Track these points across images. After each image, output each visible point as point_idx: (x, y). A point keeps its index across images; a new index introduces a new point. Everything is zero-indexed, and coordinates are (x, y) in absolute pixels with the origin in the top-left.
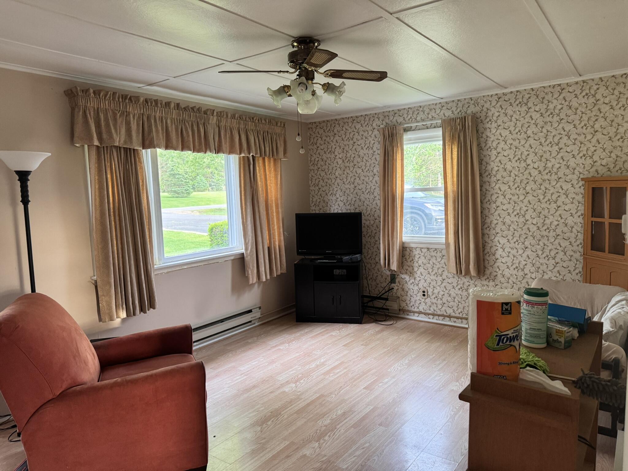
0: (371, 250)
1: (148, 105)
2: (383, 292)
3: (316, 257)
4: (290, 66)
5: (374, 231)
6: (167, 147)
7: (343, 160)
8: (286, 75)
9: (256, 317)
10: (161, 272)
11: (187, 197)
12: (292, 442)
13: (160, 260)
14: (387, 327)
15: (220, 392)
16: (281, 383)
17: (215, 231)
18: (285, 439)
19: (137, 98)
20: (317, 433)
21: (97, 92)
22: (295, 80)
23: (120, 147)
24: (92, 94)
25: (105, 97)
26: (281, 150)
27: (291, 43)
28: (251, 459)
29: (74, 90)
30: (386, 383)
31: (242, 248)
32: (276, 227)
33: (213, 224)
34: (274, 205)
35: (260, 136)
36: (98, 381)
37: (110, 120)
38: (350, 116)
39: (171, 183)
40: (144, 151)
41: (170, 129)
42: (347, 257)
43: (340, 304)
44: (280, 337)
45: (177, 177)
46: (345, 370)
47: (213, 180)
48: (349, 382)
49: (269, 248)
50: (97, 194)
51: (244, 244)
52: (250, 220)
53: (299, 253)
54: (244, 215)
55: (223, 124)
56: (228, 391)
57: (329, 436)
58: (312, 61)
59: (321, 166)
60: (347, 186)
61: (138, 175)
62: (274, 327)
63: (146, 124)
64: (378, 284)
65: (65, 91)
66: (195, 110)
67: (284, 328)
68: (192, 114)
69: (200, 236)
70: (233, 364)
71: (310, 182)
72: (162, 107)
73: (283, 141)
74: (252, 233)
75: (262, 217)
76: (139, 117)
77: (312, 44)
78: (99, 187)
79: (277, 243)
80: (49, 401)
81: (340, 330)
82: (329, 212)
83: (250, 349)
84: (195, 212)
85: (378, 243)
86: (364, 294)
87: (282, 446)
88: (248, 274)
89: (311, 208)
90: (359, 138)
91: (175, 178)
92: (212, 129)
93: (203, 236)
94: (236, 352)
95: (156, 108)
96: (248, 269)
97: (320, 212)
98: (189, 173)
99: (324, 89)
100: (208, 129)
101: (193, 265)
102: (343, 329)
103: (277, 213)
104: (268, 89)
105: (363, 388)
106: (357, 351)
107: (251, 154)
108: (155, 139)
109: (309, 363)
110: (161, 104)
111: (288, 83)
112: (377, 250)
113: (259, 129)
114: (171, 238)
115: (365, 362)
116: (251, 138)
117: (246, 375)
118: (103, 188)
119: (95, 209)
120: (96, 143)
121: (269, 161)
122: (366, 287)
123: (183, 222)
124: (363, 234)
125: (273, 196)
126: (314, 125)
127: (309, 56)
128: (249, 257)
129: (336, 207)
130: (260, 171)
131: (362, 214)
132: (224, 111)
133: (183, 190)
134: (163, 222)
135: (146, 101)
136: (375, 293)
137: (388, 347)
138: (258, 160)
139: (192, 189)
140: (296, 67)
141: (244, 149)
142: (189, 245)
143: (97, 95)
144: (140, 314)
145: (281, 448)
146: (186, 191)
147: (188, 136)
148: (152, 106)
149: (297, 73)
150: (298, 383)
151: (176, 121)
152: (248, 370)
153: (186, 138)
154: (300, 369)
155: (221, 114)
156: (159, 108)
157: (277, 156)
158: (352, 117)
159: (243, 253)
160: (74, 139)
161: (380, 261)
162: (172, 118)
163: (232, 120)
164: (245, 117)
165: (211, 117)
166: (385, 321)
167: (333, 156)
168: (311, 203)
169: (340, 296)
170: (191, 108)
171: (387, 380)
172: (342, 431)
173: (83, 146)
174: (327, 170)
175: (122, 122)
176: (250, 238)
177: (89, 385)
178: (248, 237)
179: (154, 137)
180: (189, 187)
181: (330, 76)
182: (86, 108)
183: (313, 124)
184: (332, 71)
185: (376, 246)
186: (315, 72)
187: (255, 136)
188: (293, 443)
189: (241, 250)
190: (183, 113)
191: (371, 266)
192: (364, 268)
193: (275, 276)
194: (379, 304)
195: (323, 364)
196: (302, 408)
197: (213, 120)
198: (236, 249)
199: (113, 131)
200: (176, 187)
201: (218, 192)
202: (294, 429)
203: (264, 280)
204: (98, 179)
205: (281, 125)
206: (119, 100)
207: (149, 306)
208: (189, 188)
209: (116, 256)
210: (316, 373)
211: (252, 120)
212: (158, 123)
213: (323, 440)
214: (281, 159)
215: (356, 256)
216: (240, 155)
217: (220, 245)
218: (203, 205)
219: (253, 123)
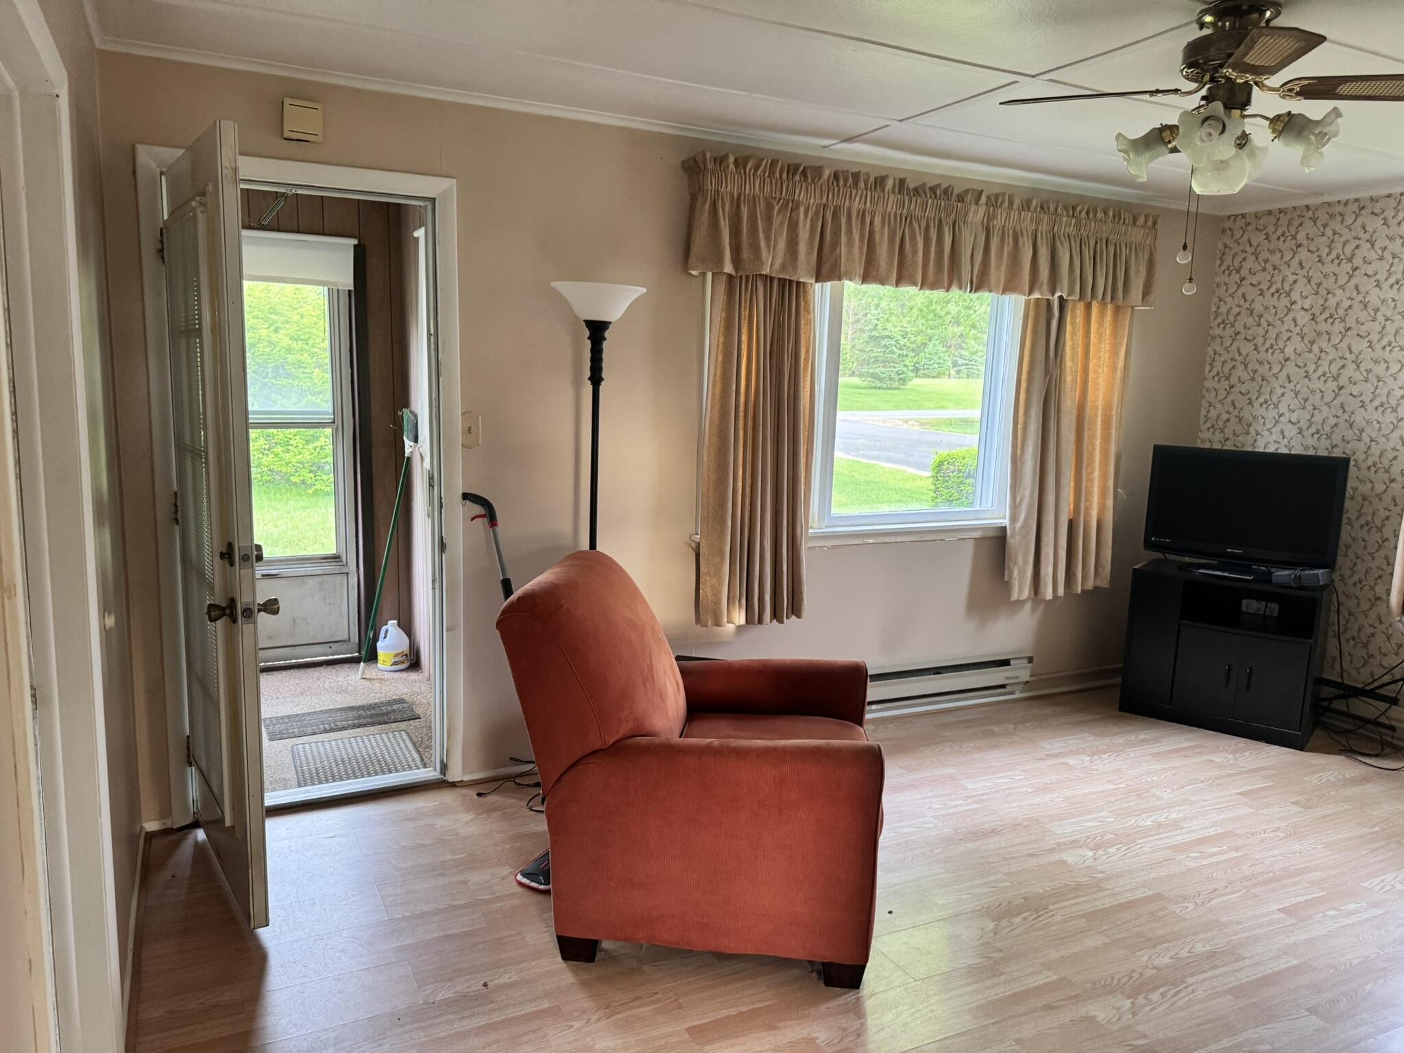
0: (1363, 561)
1: (838, 186)
2: (1387, 679)
3: (1197, 561)
4: (1184, 76)
5: (1384, 514)
6: (865, 279)
7: (1313, 314)
8: (1171, 98)
9: (1017, 678)
10: (821, 543)
11: (898, 389)
12: (1065, 978)
13: (821, 518)
14: (1379, 774)
15: (915, 821)
16: (1059, 841)
17: (948, 469)
18: (1048, 967)
19: (818, 170)
20: (1131, 978)
21: (740, 163)
22: (1193, 110)
23: (771, 278)
24: (732, 166)
25: (756, 170)
26: (1137, 284)
27: (1195, 18)
28: (964, 985)
29: (699, 159)
30: (1351, 913)
31: (1002, 515)
32: (1096, 474)
33: (944, 453)
34: (1099, 419)
35: (1086, 252)
36: (680, 737)
37: (759, 221)
38: (1352, 196)
39: (869, 357)
40: (818, 286)
41: (877, 237)
42: (1287, 572)
43: (1248, 689)
44: (1070, 737)
45: (884, 343)
46: (1234, 854)
47: (963, 352)
48: (1239, 883)
49: (1072, 524)
50: (719, 372)
51: (1010, 506)
52: (1033, 452)
53: (1148, 545)
54: (1019, 439)
55: (997, 223)
56: (933, 825)
57: (1163, 995)
58: (1248, 60)
59: (1245, 327)
60: (1316, 385)
61: (800, 338)
62: (1058, 709)
63: (829, 226)
64: (1371, 656)
65: (683, 162)
66: (938, 193)
67: (1084, 717)
68: (930, 201)
69: (914, 478)
70: (951, 770)
71: (1208, 368)
72: (866, 189)
73: (1145, 262)
74: (1033, 483)
75: (1064, 447)
76: (816, 214)
77: (1255, 16)
78: (724, 358)
79: (1094, 514)
80: (594, 752)
81: (1238, 755)
82: (1250, 449)
83: (994, 747)
84: (911, 423)
85: (1390, 545)
86: (1325, 676)
87: (1040, 980)
88: (1011, 577)
89: (1200, 434)
90: (1373, 255)
91: (878, 345)
92: (971, 235)
93: (921, 478)
94: (961, 747)
95: (854, 191)
96: (1011, 565)
97: (1225, 448)
98: (910, 335)
99: (1274, 131)
100: (960, 235)
101: (887, 539)
102: (1247, 754)
103: (1106, 438)
104: (1119, 136)
105: (1279, 910)
106: (1276, 816)
107: (1058, 294)
108: (843, 260)
109: (1139, 813)
110: (866, 183)
111: (1173, 120)
112: (1384, 566)
113: (1085, 234)
114: (852, 476)
115: (1296, 847)
116: (1061, 255)
117: (977, 802)
118: (730, 363)
119: (713, 401)
120: (728, 268)
121: (1102, 313)
122: (1334, 659)
123: (883, 443)
124: (1345, 516)
125: (1101, 397)
126: (1241, 222)
127: (1242, 47)
128: (1018, 538)
129: (1274, 437)
130: (1073, 334)
131: (1352, 463)
132: (1004, 194)
133: (892, 374)
134: (837, 440)
135: (836, 176)
136: (1358, 678)
137: (1374, 826)
138: (1074, 309)
139: (912, 371)
140: (1203, 76)
141: (1040, 281)
142: (888, 495)
143: (741, 167)
144: (771, 622)
145: (1036, 984)
146: (900, 374)
147: (915, 253)
148: (845, 186)
149: (1204, 92)
150: (1101, 852)
151: (892, 218)
152: (983, 792)
153: (910, 256)
154: (1113, 822)
155: (997, 199)
156: (860, 192)
157: (1124, 298)
158: (1357, 200)
159: (1005, 527)
160: (690, 260)
161: (1389, 595)
162: (885, 212)
163: (1023, 213)
164: (1055, 204)
165: (973, 207)
166: (1377, 756)
167: (1285, 301)
168: (1202, 423)
169: (1251, 669)
170: (930, 188)
171: (1353, 906)
172: (1200, 994)
173: (704, 274)
174: (1260, 341)
175: (782, 224)
176: (1027, 493)
177: (663, 738)
178: (1022, 489)
179: (843, 256)
180: (905, 366)
181: (1298, 94)
182: (718, 197)
183: (1238, 219)
184: (1306, 82)
185: (1382, 553)
186: (1255, 88)
187: (1074, 251)
188: (1064, 982)
189: (1001, 518)
190: (910, 201)
191: (1358, 604)
192: (1334, 608)
193: (1079, 591)
194: (1367, 708)
195: (1175, 825)
196: (1104, 910)
197: (977, 215)
198: (987, 516)
199: (763, 243)
200: (879, 367)
201: (970, 380)
202: (1075, 951)
203: (1049, 595)
204: (724, 343)
205: (1146, 223)
206: (781, 177)
207: (790, 611)
208: (905, 369)
209: (740, 500)
210: (1153, 840)
211: (1071, 212)
212: (854, 224)
213: (1145, 998)
214: (1132, 308)
215: (1316, 572)
216: (1029, 295)
217: (955, 502)
218: (930, 409)
219: (1074, 220)
